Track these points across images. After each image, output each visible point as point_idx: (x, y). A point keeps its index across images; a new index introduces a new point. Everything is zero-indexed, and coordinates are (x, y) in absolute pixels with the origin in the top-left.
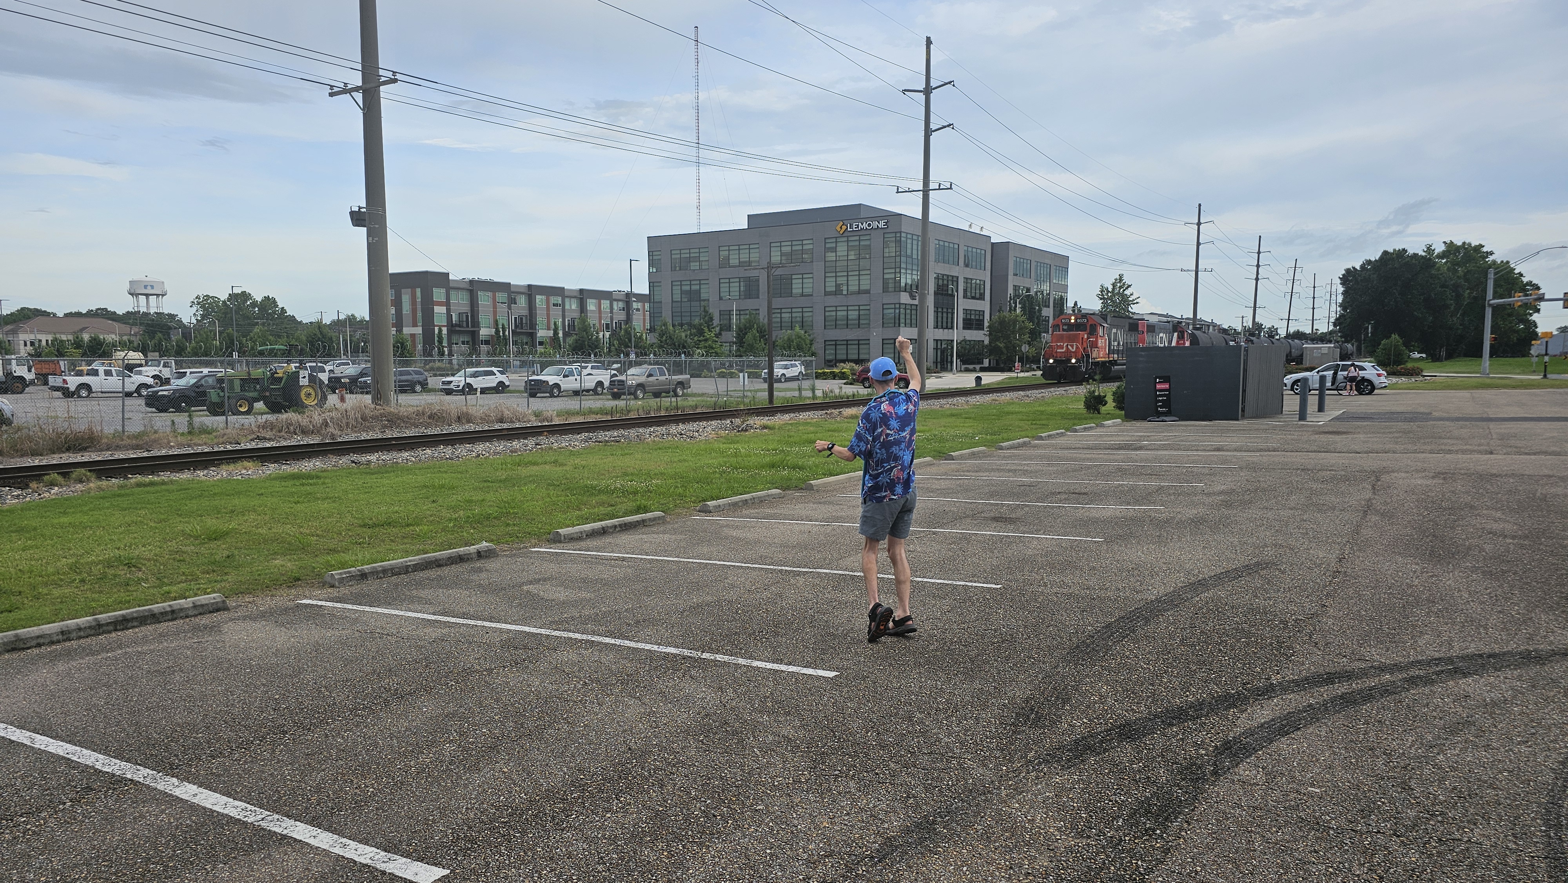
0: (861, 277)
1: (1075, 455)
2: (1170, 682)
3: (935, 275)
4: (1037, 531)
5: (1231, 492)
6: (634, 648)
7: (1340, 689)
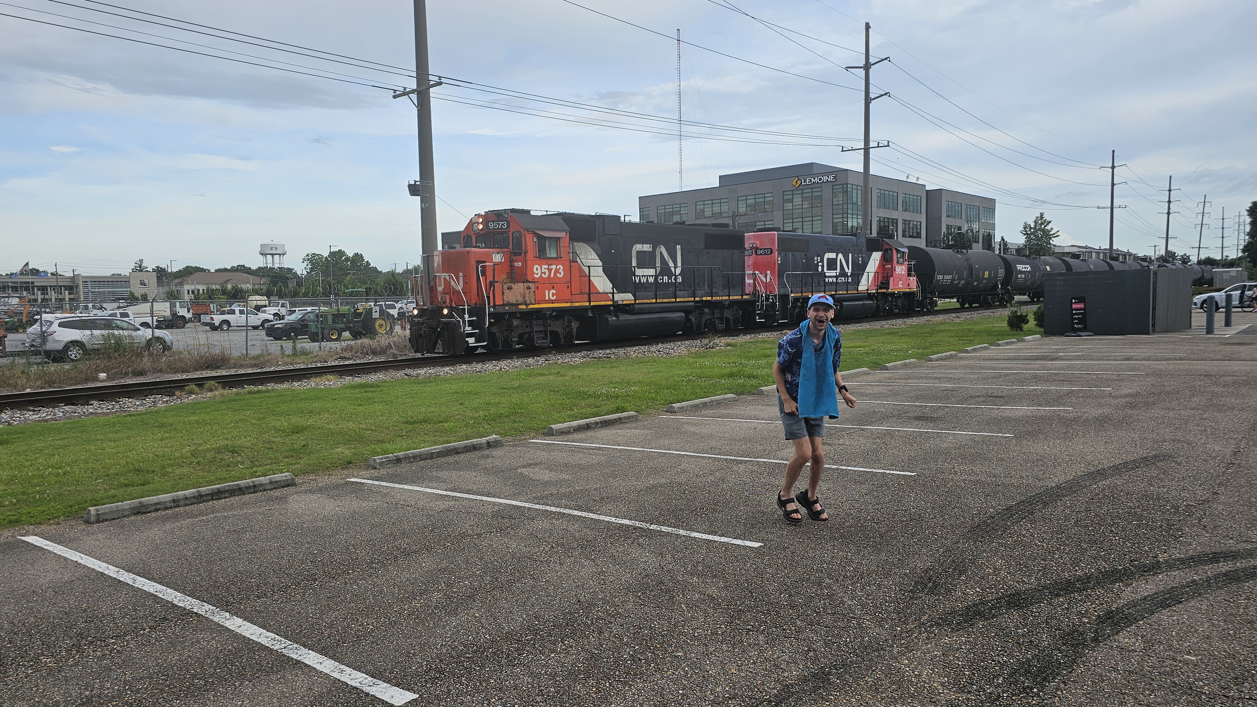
0: (814, 223)
1: (996, 365)
2: (1061, 558)
3: (878, 219)
4: (954, 428)
5: (1138, 394)
6: (596, 519)
7: (1224, 567)
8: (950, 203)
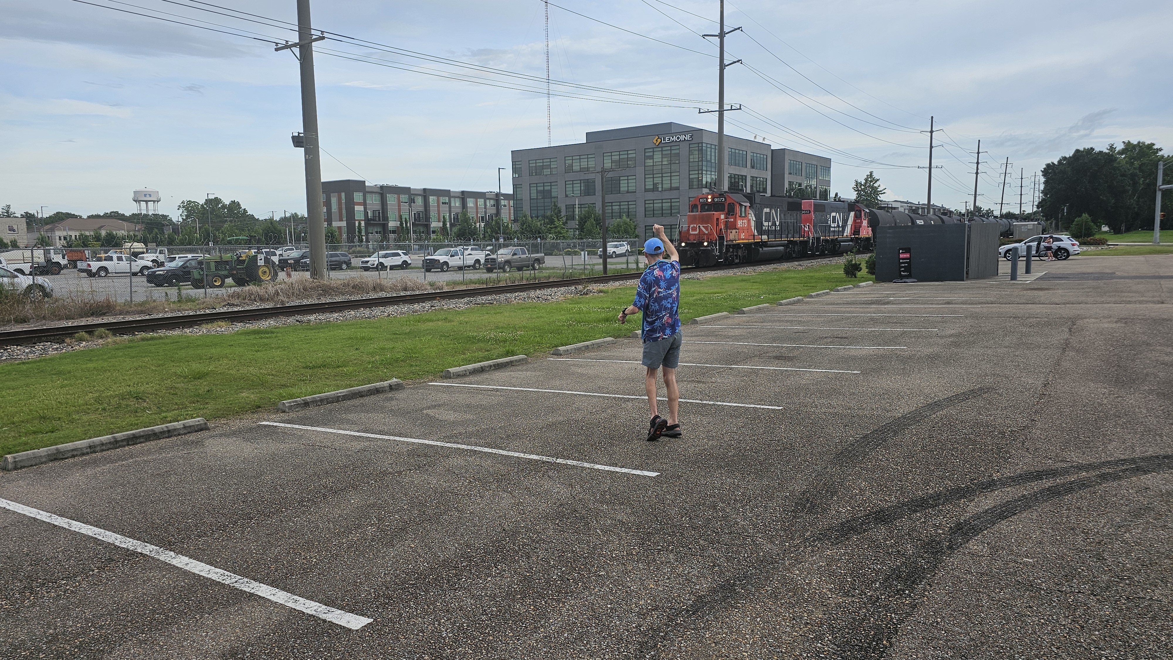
0: (672, 178)
1: (838, 309)
2: (914, 479)
3: (729, 175)
4: (810, 366)
5: (959, 335)
6: (506, 455)
7: (1047, 483)
8: (792, 162)
